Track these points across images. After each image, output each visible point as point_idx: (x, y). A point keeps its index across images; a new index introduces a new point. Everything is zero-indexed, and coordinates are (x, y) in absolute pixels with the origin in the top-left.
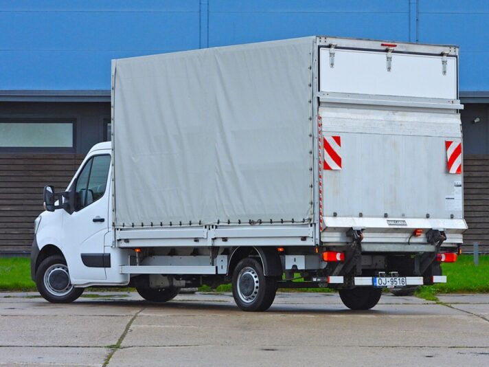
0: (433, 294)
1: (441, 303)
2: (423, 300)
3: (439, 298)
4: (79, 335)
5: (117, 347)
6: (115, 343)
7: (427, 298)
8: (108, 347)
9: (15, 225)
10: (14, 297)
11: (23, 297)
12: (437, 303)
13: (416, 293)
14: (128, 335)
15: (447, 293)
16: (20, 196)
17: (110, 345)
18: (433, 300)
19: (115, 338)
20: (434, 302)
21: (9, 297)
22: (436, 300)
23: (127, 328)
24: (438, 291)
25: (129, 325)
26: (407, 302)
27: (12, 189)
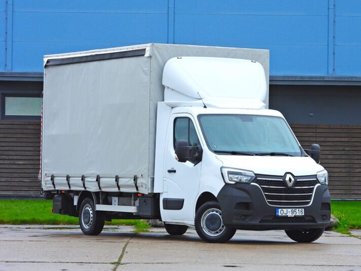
0: (347, 230)
1: (353, 236)
2: (340, 234)
3: (351, 232)
4: (89, 255)
5: (118, 263)
6: (117, 261)
7: (343, 232)
8: (112, 263)
9: (27, 175)
10: (33, 228)
11: (40, 228)
12: (350, 236)
13: (334, 228)
14: (125, 255)
15: (357, 229)
16: (31, 153)
17: (113, 262)
18: (347, 234)
19: (116, 257)
20: (348, 235)
21: (29, 228)
22: (349, 233)
23: (123, 251)
24: (351, 228)
25: (124, 249)
26: (328, 235)
27: (25, 148)
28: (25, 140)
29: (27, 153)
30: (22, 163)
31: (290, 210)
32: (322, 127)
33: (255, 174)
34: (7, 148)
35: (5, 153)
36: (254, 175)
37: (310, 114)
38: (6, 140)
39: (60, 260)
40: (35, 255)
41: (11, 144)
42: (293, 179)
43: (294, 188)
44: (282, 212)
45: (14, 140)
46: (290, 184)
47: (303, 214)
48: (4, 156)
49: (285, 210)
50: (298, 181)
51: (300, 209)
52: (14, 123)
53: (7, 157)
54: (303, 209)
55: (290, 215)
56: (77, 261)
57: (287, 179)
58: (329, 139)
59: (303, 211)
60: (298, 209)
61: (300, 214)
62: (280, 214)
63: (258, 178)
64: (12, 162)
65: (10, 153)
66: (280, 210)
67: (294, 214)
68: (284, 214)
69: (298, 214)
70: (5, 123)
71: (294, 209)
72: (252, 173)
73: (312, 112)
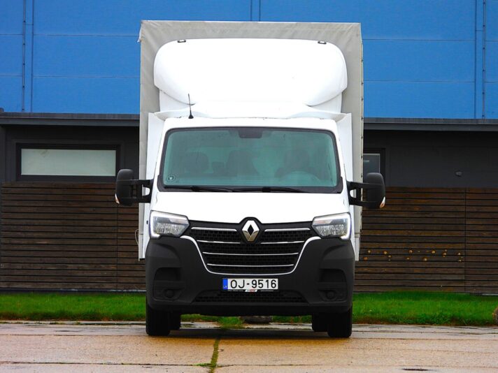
6: (209, 362)
9: (52, 260)
16: (58, 228)
17: (203, 363)
19: (205, 357)
27: (49, 222)
28: (50, 210)
29: (53, 229)
30: (45, 243)
31: (249, 281)
32: (473, 192)
33: (190, 221)
34: (24, 222)
35: (22, 228)
36: (187, 223)
37: (457, 173)
38: (22, 210)
39: (109, 361)
40: (66, 354)
41: (32, 216)
42: (256, 228)
43: (258, 243)
44: (234, 284)
45: (35, 210)
46: (251, 238)
47: (277, 288)
48: (19, 233)
49: (240, 282)
50: (266, 232)
51: (270, 280)
52: (34, 186)
53: (23, 235)
54: (277, 280)
55: (248, 288)
56: (139, 363)
57: (245, 228)
58: (485, 209)
59: (277, 283)
60: (265, 280)
61: (270, 288)
62: (229, 288)
63: (193, 228)
64: (31, 241)
65: (28, 228)
66: (229, 280)
67: (257, 288)
68: (238, 288)
69: (265, 287)
70: (21, 185)
71: (257, 280)
72: (185, 219)
73: (459, 171)
